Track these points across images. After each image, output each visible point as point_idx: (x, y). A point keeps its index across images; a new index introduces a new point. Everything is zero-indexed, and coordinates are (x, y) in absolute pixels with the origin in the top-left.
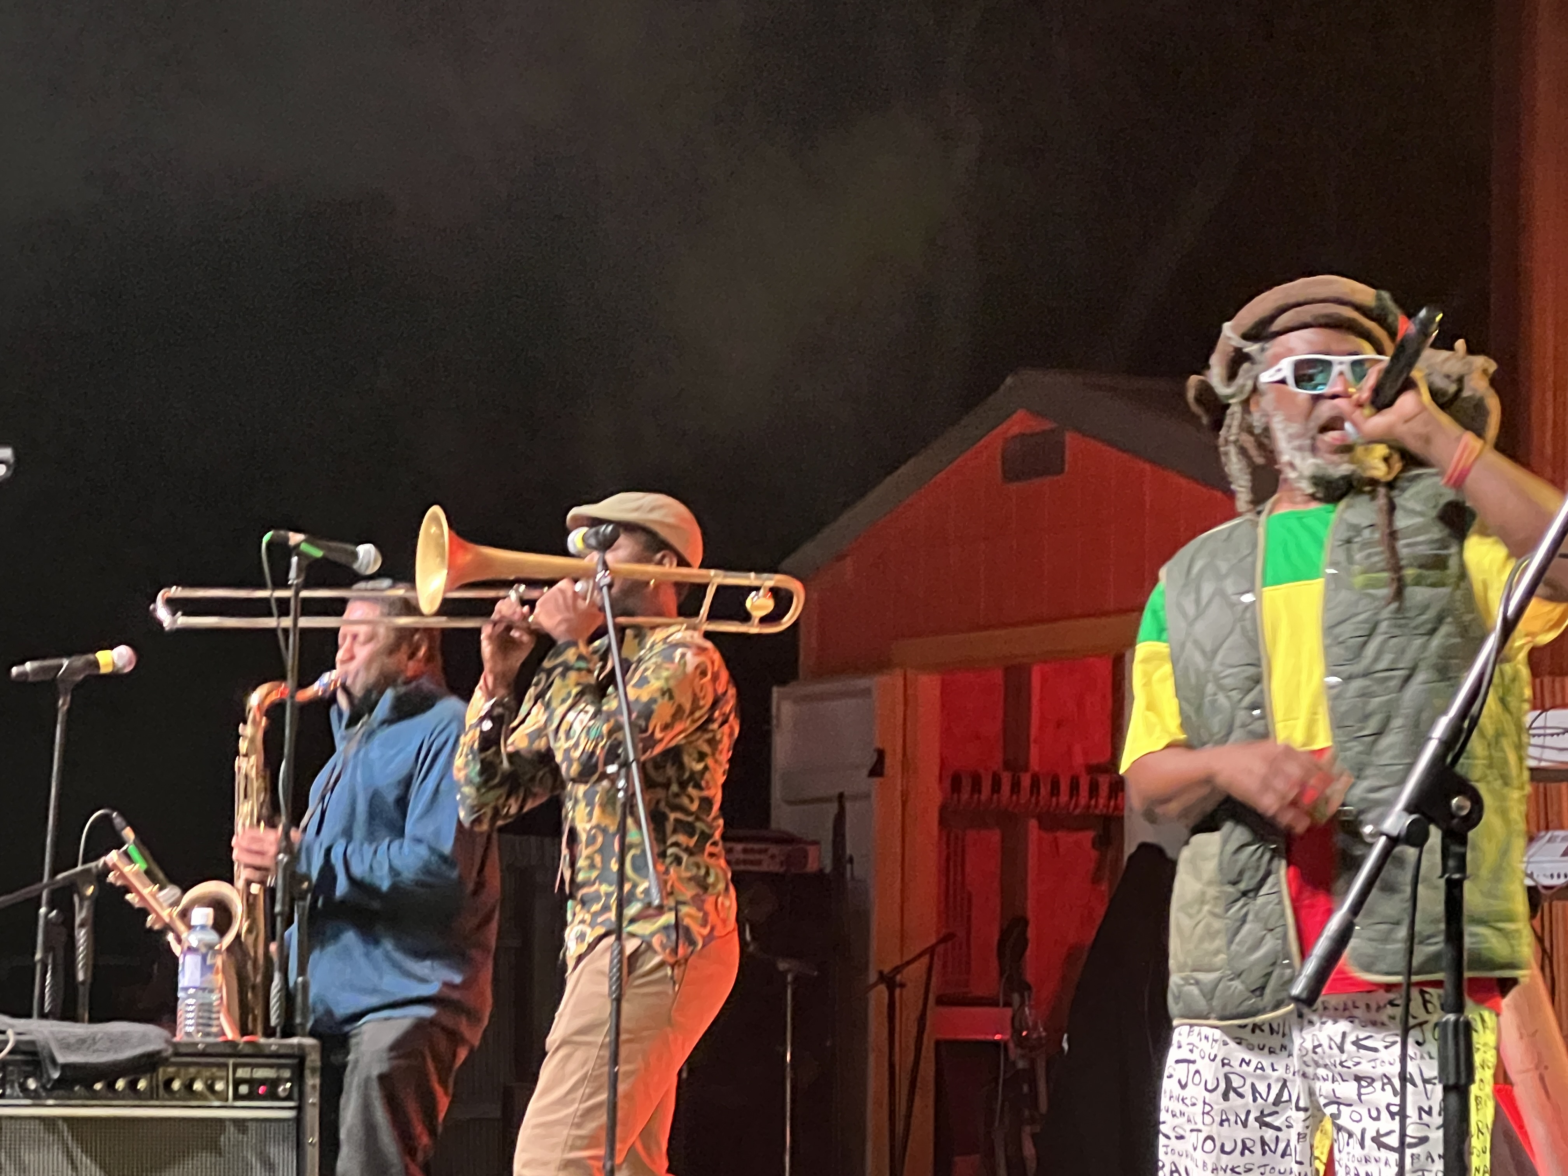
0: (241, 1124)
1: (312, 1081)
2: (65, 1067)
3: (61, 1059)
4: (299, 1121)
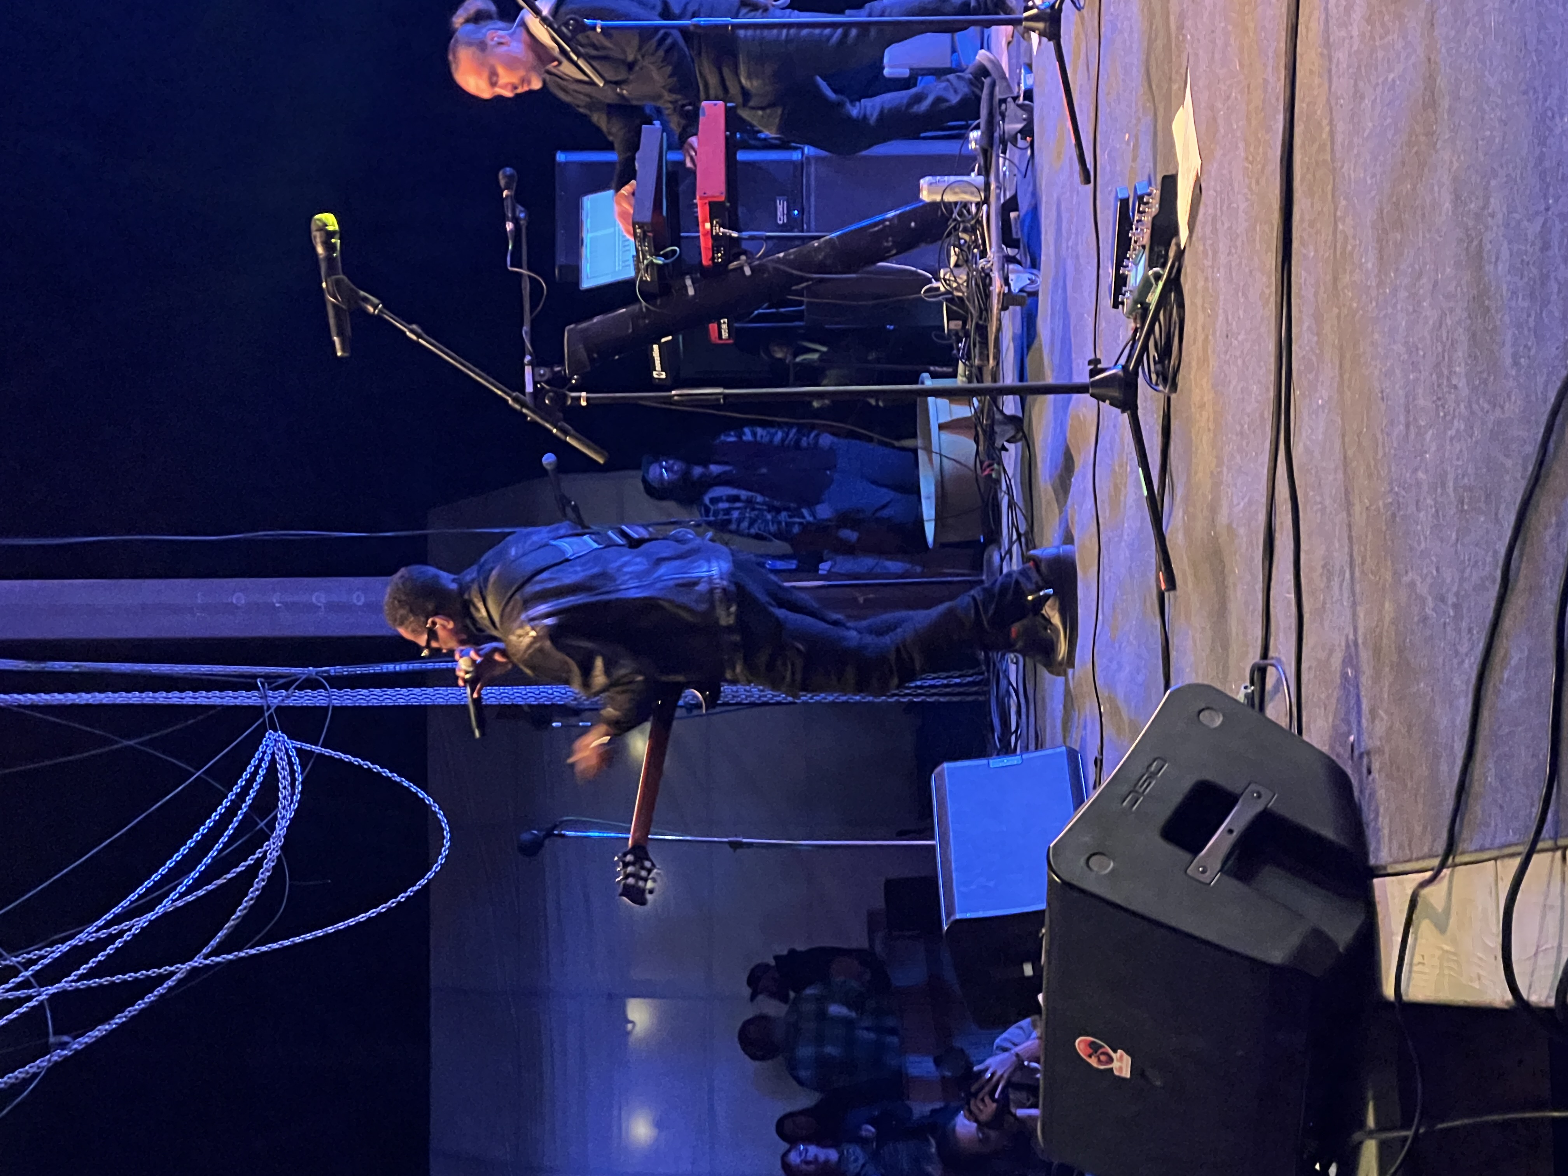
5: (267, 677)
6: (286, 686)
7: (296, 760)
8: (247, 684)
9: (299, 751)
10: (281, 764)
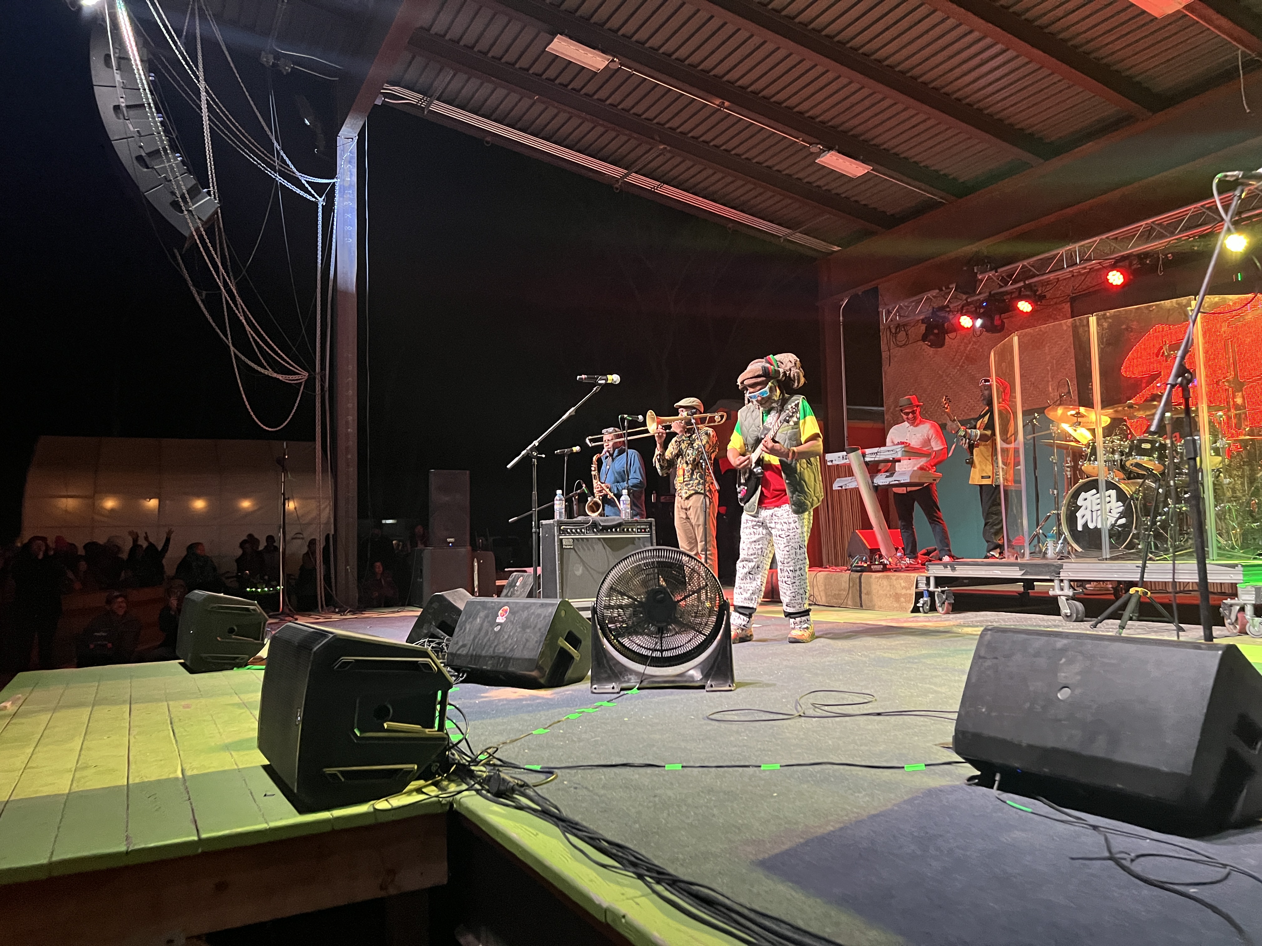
0: (639, 538)
1: (654, 528)
2: (602, 526)
3: (602, 524)
4: (651, 537)
5: (325, 374)
6: (322, 380)
7: (299, 381)
8: (323, 368)
9: (301, 383)
10: (297, 377)
